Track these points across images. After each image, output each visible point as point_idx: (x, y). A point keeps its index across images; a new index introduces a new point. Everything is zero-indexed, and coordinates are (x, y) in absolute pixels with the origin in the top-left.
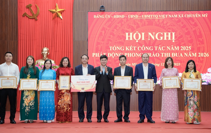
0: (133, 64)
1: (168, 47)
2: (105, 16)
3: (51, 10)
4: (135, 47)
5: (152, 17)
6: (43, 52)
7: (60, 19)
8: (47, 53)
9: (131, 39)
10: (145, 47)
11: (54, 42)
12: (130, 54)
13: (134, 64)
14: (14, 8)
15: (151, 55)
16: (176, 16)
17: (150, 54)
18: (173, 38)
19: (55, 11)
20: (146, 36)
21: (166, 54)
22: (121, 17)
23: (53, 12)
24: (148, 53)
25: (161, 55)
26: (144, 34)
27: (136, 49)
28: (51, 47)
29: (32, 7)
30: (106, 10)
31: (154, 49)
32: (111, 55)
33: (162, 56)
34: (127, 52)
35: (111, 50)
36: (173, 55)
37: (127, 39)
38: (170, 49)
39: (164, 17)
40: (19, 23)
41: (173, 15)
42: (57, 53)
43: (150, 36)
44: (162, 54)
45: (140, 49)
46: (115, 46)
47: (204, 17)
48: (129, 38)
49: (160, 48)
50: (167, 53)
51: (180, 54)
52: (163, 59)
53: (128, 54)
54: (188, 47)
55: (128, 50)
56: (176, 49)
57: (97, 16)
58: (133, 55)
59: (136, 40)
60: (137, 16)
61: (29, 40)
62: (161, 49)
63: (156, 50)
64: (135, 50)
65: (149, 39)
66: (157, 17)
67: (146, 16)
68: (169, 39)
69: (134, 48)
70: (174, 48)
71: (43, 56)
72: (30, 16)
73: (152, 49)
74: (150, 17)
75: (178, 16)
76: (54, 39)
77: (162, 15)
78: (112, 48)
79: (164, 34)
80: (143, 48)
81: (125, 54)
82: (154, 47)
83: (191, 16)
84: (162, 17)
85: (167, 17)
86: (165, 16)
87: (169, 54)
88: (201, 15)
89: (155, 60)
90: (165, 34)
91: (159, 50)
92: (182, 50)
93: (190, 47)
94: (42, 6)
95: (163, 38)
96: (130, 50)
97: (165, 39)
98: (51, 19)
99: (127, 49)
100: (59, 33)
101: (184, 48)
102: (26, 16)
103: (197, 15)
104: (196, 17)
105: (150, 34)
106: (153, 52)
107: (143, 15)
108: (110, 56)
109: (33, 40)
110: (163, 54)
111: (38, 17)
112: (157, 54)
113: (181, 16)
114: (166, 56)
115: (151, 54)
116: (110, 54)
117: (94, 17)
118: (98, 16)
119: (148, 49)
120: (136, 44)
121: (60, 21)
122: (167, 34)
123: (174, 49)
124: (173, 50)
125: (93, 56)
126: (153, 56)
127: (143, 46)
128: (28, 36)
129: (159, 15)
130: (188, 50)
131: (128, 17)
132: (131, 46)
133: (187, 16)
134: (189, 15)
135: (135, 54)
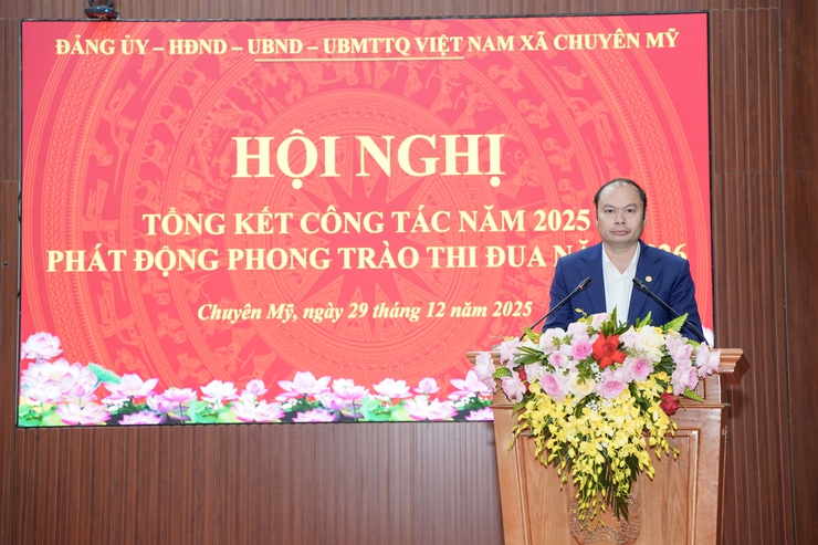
0: (277, 308)
1: (464, 214)
2: (118, 46)
4: (284, 217)
5: (375, 50)
9: (264, 171)
10: (343, 217)
12: (261, 252)
13: (282, 306)
15: (376, 260)
16: (506, 44)
17: (367, 254)
18: (495, 167)
20: (349, 155)
21: (456, 253)
22: (209, 50)
24: (356, 247)
25: (425, 256)
26: (338, 144)
27: (293, 224)
30: (123, 13)
31: (391, 224)
32: (155, 260)
33: (436, 264)
34: (246, 242)
35: (152, 231)
36: (490, 256)
37: (242, 171)
38: (479, 224)
39: (440, 49)
41: (489, 40)
43: (369, 156)
44: (435, 251)
45: (313, 224)
46: (173, 209)
47: (661, 45)
48: (253, 166)
49: (420, 217)
50: (462, 250)
51: (529, 253)
52: (436, 279)
53: (250, 252)
54: (576, 215)
55: (250, 231)
56: (511, 226)
57: (72, 45)
59: (293, 179)
60: (295, 45)
62: (428, 221)
63: (401, 229)
64: (284, 230)
65: (363, 173)
66: (403, 47)
67: (343, 45)
68: (473, 169)
69: (279, 219)
70: (498, 219)
73: (380, 228)
74: (365, 51)
75: (519, 44)
77: (433, 39)
78: (158, 223)
79: (441, 143)
80: (331, 223)
81: (232, 252)
82: (387, 215)
83: (588, 46)
84: (433, 49)
85: (456, 49)
86: (450, 44)
87: (473, 250)
88: (643, 40)
89: (401, 284)
90: (451, 141)
91: (419, 229)
92: (544, 228)
93: (583, 215)
95: (441, 166)
96: (261, 231)
97: (451, 169)
99: (241, 225)
101: (551, 219)
103: (622, 38)
104: (616, 46)
105: (367, 142)
106: (386, 243)
108: (144, 264)
110: (440, 252)
112: (408, 254)
113: (534, 42)
114: (456, 261)
115: (372, 253)
116: (149, 254)
117: (59, 52)
118: (78, 44)
119: (357, 226)
120: (293, 198)
122: (462, 145)
123: (499, 226)
124: (494, 228)
125: (51, 268)
126: (386, 265)
127: (331, 207)
129: (418, 40)
130: (572, 228)
131: (246, 47)
132: (266, 208)
133: (567, 43)
134: (580, 37)
135: (289, 253)
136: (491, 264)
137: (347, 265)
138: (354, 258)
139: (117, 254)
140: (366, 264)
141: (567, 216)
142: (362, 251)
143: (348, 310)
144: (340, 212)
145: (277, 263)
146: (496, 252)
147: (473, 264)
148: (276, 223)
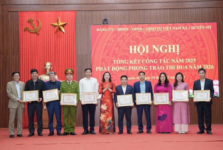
1: (172, 60)
2: (108, 29)
3: (53, 24)
4: (139, 60)
5: (155, 30)
6: (46, 67)
7: (63, 33)
8: (50, 68)
9: (135, 52)
10: (150, 60)
11: (56, 57)
12: (135, 67)
14: (16, 22)
15: (156, 68)
16: (180, 28)
17: (154, 67)
18: (178, 51)
19: (57, 25)
20: (151, 49)
21: (171, 67)
22: (124, 30)
23: (55, 26)
25: (165, 67)
26: (148, 46)
27: (141, 62)
28: (53, 62)
29: (34, 21)
30: (109, 23)
33: (167, 69)
34: (132, 65)
35: (115, 63)
36: (177, 67)
37: (131, 52)
38: (175, 62)
40: (21, 38)
41: (176, 27)
42: (60, 67)
43: (154, 48)
44: (167, 66)
45: (144, 62)
46: (118, 59)
48: (133, 51)
49: (164, 60)
50: (172, 66)
51: (184, 67)
52: (167, 71)
53: (133, 67)
54: (193, 60)
55: (133, 63)
56: (181, 62)
58: (138, 68)
59: (140, 53)
61: (31, 55)
62: (166, 62)
63: (161, 62)
64: (139, 63)
65: (153, 52)
66: (160, 28)
67: (149, 29)
68: (174, 51)
70: (179, 61)
71: (46, 71)
72: (32, 31)
73: (157, 62)
74: (153, 30)
75: (182, 28)
76: (56, 53)
77: (166, 27)
78: (116, 62)
79: (168, 47)
80: (148, 61)
81: (129, 67)
82: (158, 60)
83: (195, 29)
84: (166, 29)
85: (170, 29)
86: (169, 28)
87: (174, 66)
88: (205, 27)
90: (170, 46)
91: (164, 62)
92: (187, 62)
93: (195, 60)
94: (43, 20)
95: (168, 51)
96: (135, 63)
97: (170, 51)
98: (54, 33)
99: (131, 62)
100: (62, 47)
101: (188, 60)
102: (27, 31)
103: (201, 27)
104: (200, 28)
105: (154, 46)
106: (158, 65)
107: (146, 28)
108: (114, 69)
109: (35, 55)
111: (40, 31)
112: (162, 67)
113: (185, 28)
114: (171, 68)
115: (155, 67)
116: (114, 67)
117: (97, 31)
118: (101, 29)
119: (152, 62)
121: (63, 35)
122: (172, 47)
123: (179, 62)
124: (178, 62)
125: (97, 70)
126: (158, 69)
127: (148, 59)
128: (30, 51)
129: (163, 28)
130: (192, 62)
131: (131, 29)
132: (136, 59)
133: (191, 28)
134: (193, 27)
135: (140, 67)
136: (177, 69)
137: (151, 69)
138: (152, 68)
139: (109, 67)
140: (154, 69)
141: (191, 60)
142: (153, 67)
143: (151, 78)
144: (149, 59)
145: (138, 69)
146: (178, 67)
147: (174, 69)
148: (137, 62)
